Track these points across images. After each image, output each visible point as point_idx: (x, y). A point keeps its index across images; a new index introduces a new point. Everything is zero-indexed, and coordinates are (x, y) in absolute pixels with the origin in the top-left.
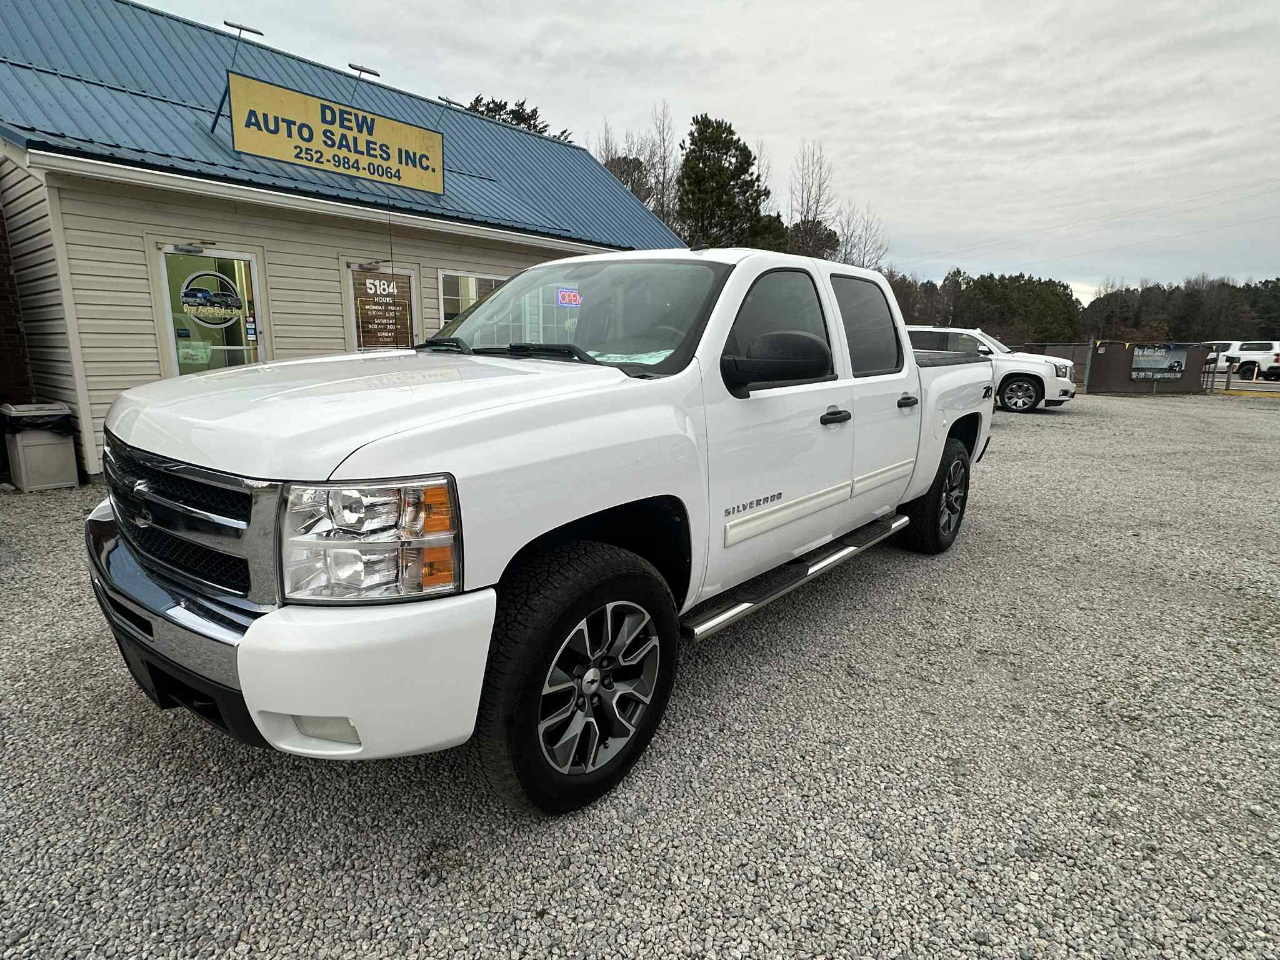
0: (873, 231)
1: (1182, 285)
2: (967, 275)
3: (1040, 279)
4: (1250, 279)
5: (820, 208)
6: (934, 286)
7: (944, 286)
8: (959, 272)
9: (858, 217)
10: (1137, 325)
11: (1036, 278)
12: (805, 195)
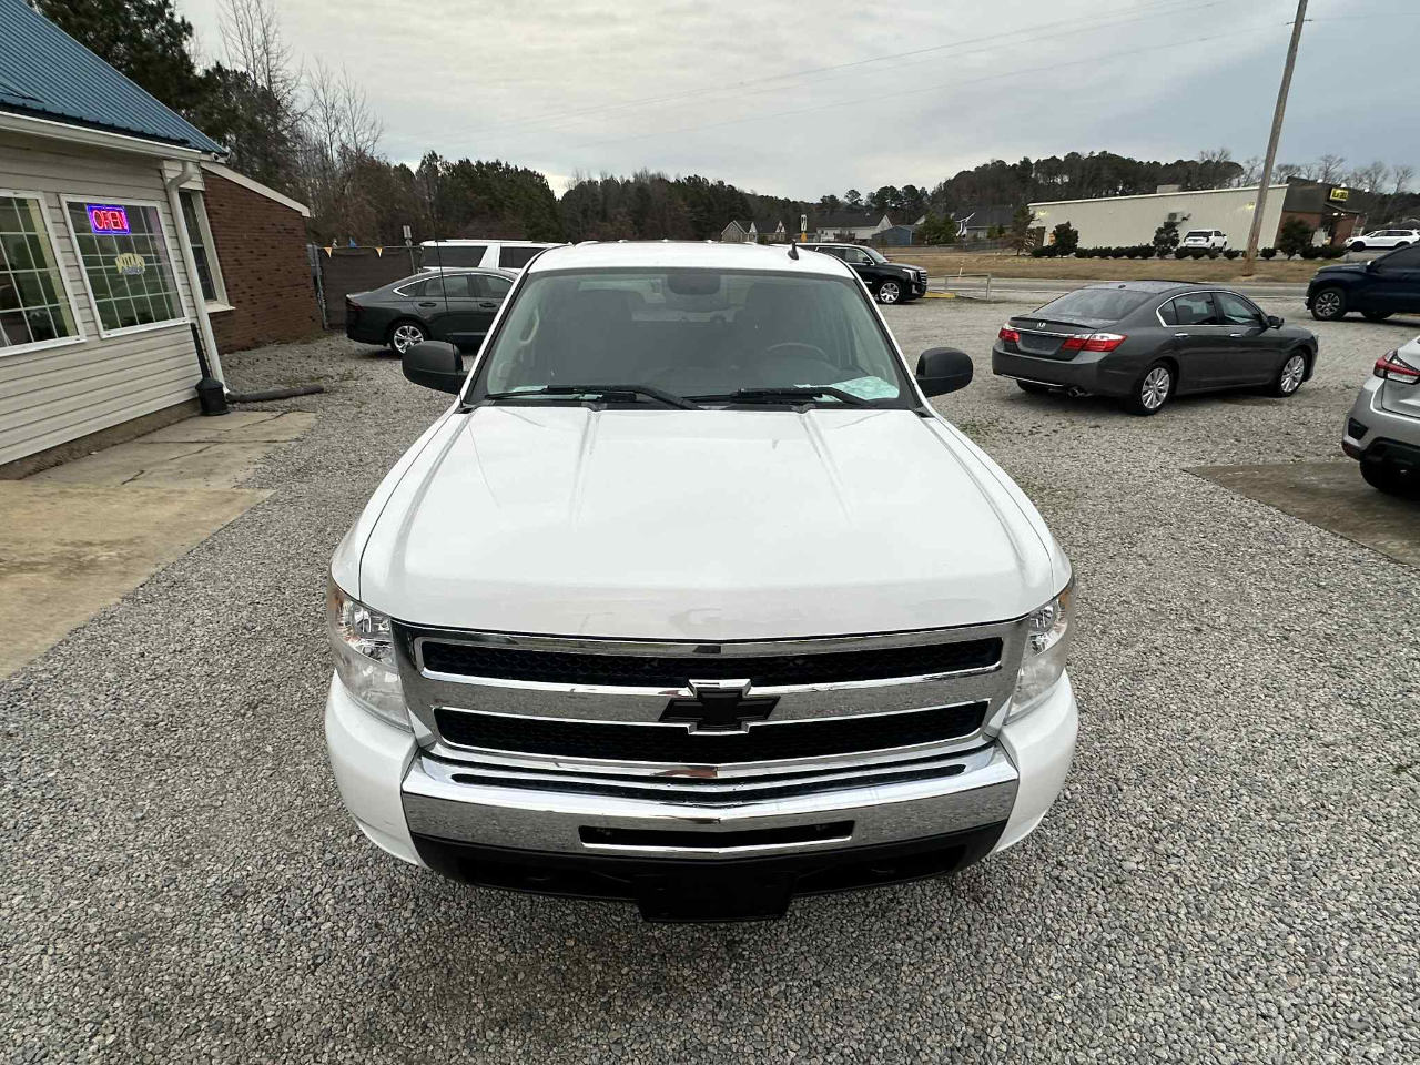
0: (359, 104)
1: (632, 179)
2: (444, 160)
3: (517, 169)
4: (678, 175)
5: (272, 62)
6: (408, 170)
7: (419, 171)
8: (434, 154)
9: (334, 81)
10: (604, 218)
11: (512, 167)
12: (246, 40)
